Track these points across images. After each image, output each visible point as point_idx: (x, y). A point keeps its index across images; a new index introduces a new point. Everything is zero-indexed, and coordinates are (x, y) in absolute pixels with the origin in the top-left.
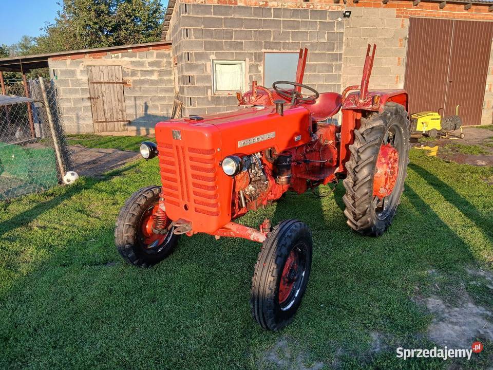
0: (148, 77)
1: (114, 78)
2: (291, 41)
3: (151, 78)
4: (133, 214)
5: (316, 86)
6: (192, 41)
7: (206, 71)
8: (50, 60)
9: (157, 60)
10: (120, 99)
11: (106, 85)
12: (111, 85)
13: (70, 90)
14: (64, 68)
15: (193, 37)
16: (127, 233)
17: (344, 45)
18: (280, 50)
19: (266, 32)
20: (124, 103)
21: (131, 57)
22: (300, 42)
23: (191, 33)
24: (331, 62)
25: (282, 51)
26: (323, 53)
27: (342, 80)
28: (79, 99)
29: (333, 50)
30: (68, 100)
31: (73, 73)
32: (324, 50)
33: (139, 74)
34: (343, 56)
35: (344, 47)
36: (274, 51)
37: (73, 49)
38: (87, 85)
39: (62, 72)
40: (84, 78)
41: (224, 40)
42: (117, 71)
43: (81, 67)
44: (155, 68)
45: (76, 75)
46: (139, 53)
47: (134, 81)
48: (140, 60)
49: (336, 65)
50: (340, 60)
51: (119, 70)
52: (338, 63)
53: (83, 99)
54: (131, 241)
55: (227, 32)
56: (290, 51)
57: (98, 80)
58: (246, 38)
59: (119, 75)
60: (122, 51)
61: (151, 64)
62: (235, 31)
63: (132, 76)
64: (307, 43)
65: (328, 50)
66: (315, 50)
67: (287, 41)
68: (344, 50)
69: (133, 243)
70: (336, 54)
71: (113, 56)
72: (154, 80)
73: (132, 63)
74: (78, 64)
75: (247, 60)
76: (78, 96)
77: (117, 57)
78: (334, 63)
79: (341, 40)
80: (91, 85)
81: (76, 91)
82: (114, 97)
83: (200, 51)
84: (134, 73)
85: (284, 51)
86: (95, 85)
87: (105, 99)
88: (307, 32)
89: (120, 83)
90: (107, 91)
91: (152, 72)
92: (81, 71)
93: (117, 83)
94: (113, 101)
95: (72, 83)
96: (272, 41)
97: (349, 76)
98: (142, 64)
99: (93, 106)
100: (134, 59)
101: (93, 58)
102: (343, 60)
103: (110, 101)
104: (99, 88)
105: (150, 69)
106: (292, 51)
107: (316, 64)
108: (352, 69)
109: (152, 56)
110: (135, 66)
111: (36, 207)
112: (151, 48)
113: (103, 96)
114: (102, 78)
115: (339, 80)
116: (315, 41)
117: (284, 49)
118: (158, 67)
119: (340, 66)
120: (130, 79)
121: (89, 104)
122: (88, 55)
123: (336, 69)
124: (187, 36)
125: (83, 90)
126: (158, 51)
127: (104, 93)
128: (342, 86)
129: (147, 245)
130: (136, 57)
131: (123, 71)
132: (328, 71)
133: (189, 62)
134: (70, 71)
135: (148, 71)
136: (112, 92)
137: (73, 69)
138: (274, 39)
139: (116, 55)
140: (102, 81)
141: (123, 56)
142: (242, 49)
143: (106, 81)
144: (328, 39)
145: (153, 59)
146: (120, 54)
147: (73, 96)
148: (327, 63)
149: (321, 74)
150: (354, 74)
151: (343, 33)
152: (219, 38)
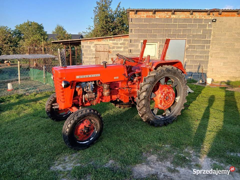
0: (119, 50)
1: (105, 50)
2: (182, 34)
3: (120, 50)
4: (51, 100)
5: (195, 56)
6: (133, 35)
7: (138, 47)
8: (82, 42)
9: (124, 42)
10: (107, 58)
11: (102, 52)
12: (104, 52)
13: (88, 54)
14: (86, 45)
15: (134, 33)
16: (48, 106)
17: (212, 36)
18: (176, 38)
19: (169, 30)
20: (108, 60)
21: (113, 41)
22: (187, 34)
23: (133, 31)
24: (204, 44)
25: (177, 38)
26: (200, 40)
27: (210, 53)
28: (91, 58)
29: (206, 38)
30: (87, 58)
31: (90, 47)
32: (200, 38)
33: (115, 48)
34: (211, 42)
35: (212, 37)
36: (173, 38)
37: (97, 37)
38: (95, 52)
39: (86, 46)
40: (94, 49)
41: (148, 34)
42: (107, 47)
43: (93, 45)
44: (122, 46)
45: (91, 48)
46: (116, 39)
47: (113, 51)
48: (116, 42)
49: (207, 46)
50: (210, 43)
51: (107, 46)
52: (208, 45)
53: (92, 58)
54: (49, 110)
55: (149, 30)
56: (181, 39)
57: (99, 50)
58: (159, 33)
59: (107, 48)
60: (110, 38)
61: (121, 44)
62: (153, 29)
63: (112, 49)
64: (191, 35)
65: (203, 38)
66: (195, 38)
67: (180, 34)
68: (212, 38)
69: (50, 111)
70: (208, 40)
71: (106, 40)
72: (122, 51)
73: (113, 43)
74: (92, 43)
75: (158, 42)
76: (91, 56)
77: (107, 41)
78: (206, 45)
79: (210, 33)
80: (96, 52)
81: (90, 55)
82: (105, 58)
83: (136, 38)
84: (113, 48)
85: (178, 39)
86: (98, 52)
87: (101, 58)
88: (191, 29)
89: (108, 52)
90: (102, 55)
91: (121, 47)
92: (93, 46)
93: (106, 52)
94: (104, 59)
95: (89, 51)
96: (172, 34)
97: (214, 52)
98: (117, 44)
99: (96, 61)
100: (114, 42)
101: (98, 41)
102: (211, 43)
103: (103, 59)
104: (99, 53)
105: (120, 46)
106: (182, 39)
107: (195, 45)
108: (216, 48)
109: (122, 40)
110: (114, 45)
111: (45, 96)
112: (122, 37)
113: (100, 57)
114: (101, 49)
115: (208, 53)
116: (195, 34)
117: (178, 37)
118: (124, 45)
119: (209, 46)
120: (112, 50)
121: (95, 60)
122: (96, 40)
123: (207, 48)
124: (131, 32)
125: (93, 54)
126: (124, 39)
127: (101, 56)
128: (210, 56)
129: (59, 113)
130: (115, 41)
131: (109, 47)
132: (202, 49)
133: (131, 43)
134: (89, 46)
135: (119, 47)
136: (104, 55)
137: (90, 45)
138: (173, 33)
139: (107, 40)
140: (101, 51)
141: (110, 41)
142: (156, 38)
143: (102, 51)
144: (203, 33)
145: (122, 42)
146: (109, 40)
147: (89, 56)
148: (201, 45)
149: (198, 50)
150: (218, 51)
151: (211, 30)
152: (145, 33)
